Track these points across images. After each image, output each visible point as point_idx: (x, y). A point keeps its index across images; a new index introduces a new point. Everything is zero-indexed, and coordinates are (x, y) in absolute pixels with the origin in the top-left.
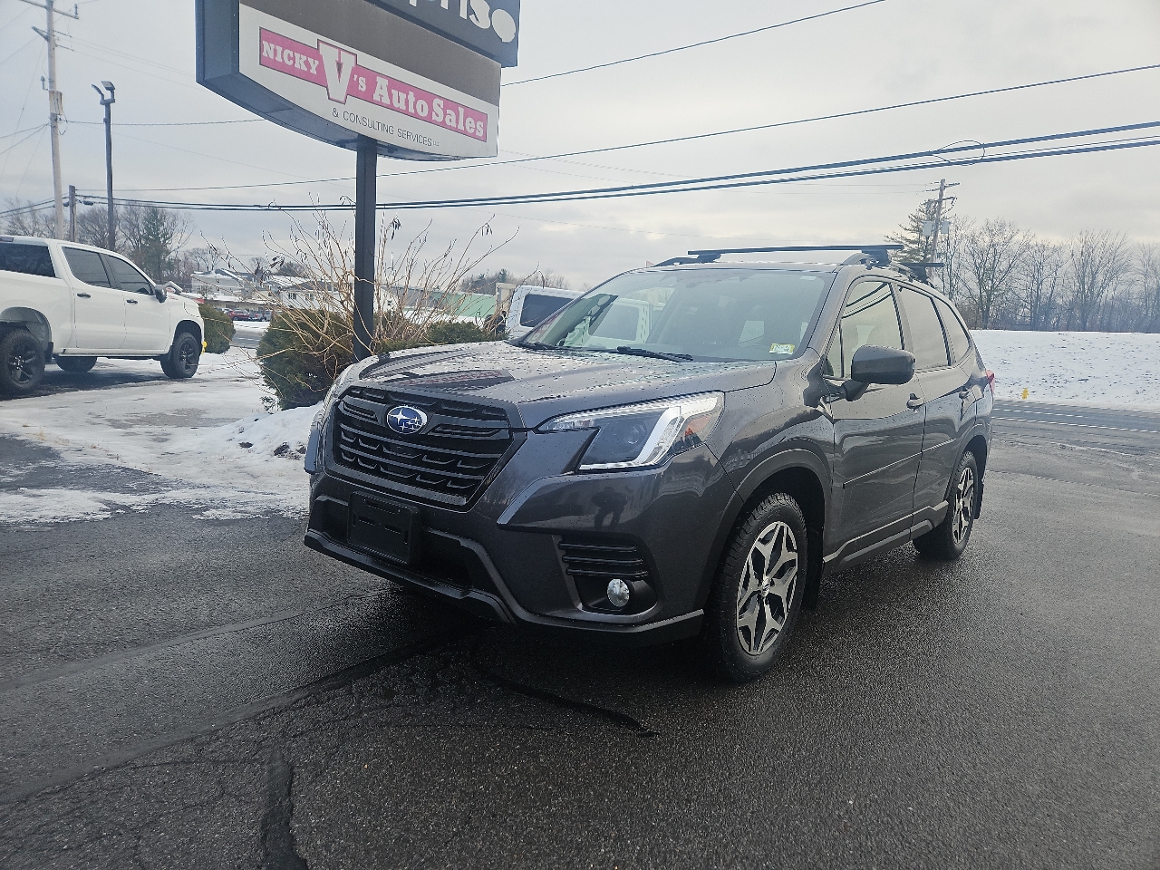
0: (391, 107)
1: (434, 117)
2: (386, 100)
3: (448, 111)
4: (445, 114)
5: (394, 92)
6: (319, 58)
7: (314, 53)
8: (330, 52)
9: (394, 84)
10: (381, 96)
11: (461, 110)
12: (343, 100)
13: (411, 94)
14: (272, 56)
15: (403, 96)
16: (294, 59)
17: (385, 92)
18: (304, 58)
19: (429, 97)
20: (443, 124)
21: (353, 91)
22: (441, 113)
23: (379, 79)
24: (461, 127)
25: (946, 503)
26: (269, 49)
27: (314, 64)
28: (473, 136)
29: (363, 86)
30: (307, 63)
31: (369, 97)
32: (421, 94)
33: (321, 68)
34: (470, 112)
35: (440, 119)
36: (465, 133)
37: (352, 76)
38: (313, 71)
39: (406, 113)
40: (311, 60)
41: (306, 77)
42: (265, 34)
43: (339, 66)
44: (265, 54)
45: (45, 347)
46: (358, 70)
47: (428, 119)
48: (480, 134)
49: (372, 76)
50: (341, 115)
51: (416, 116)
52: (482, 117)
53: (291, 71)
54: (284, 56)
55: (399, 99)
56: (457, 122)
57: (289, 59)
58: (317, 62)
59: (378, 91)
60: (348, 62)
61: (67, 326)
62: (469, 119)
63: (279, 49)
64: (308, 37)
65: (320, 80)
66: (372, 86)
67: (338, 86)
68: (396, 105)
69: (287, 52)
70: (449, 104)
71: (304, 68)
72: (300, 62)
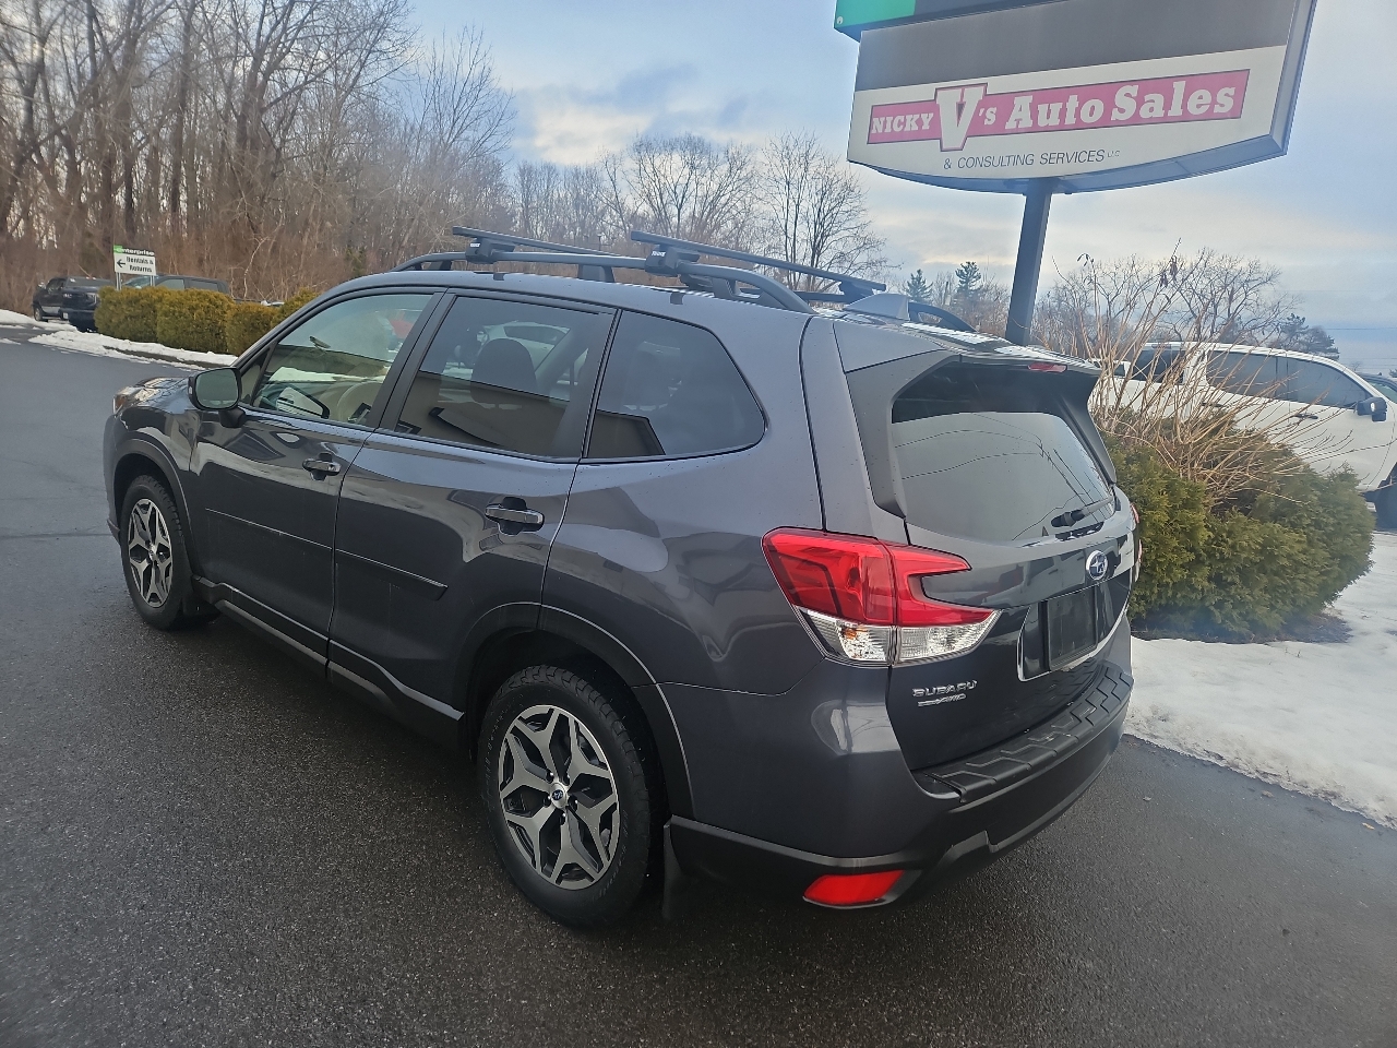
17: (1027, 113)
20: (1136, 120)
28: (1209, 116)
31: (999, 130)
34: (1193, 81)
37: (977, 111)
40: (924, 116)
43: (960, 107)
47: (1105, 122)
50: (954, 165)
54: (892, 124)
55: (1049, 114)
59: (1015, 114)
60: (973, 96)
63: (889, 119)
64: (923, 92)
71: (915, 128)
72: (911, 124)
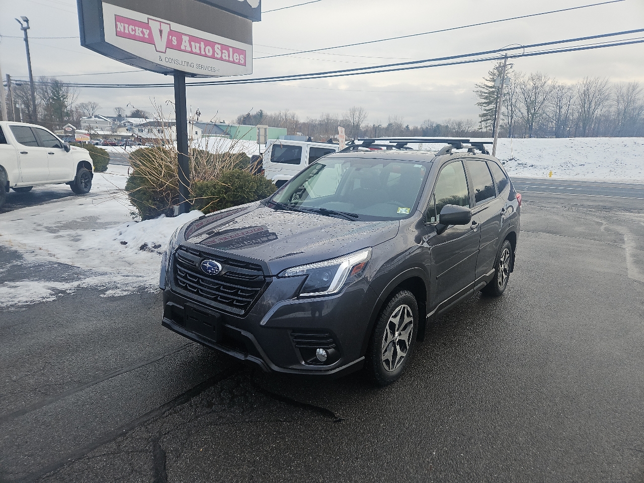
0: (191, 52)
1: (216, 55)
2: (188, 49)
3: (224, 51)
4: (222, 53)
5: (193, 43)
6: (149, 28)
7: (146, 26)
8: (155, 24)
9: (193, 39)
10: (186, 46)
11: (231, 50)
12: (164, 51)
13: (202, 43)
14: (123, 31)
15: (198, 45)
16: (135, 30)
17: (187, 44)
18: (141, 29)
19: (212, 44)
20: (221, 59)
21: (169, 45)
22: (219, 53)
23: (183, 37)
24: (231, 59)
25: (494, 270)
26: (121, 27)
27: (146, 32)
28: (239, 64)
29: (175, 42)
30: (142, 32)
31: (179, 48)
32: (208, 43)
33: (150, 34)
34: (236, 50)
35: (219, 56)
36: (233, 62)
37: (168, 37)
38: (146, 36)
39: (200, 55)
40: (144, 30)
41: (142, 40)
42: (118, 18)
43: (161, 31)
44: (118, 30)
45: (5, 183)
46: (172, 33)
47: (213, 57)
48: (242, 62)
49: (179, 35)
50: (163, 60)
51: (206, 56)
52: (242, 52)
53: (134, 38)
54: (129, 29)
55: (196, 47)
56: (229, 57)
57: (133, 30)
58: (148, 31)
59: (183, 43)
60: (165, 29)
61: (16, 171)
62: (235, 54)
63: (126, 26)
64: (142, 17)
65: (150, 41)
66: (180, 41)
67: (161, 43)
68: (194, 50)
69: (131, 27)
70: (224, 47)
71: (141, 35)
72: (138, 32)
